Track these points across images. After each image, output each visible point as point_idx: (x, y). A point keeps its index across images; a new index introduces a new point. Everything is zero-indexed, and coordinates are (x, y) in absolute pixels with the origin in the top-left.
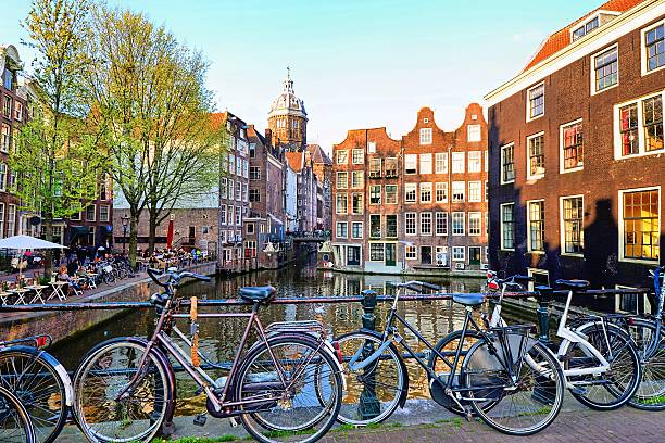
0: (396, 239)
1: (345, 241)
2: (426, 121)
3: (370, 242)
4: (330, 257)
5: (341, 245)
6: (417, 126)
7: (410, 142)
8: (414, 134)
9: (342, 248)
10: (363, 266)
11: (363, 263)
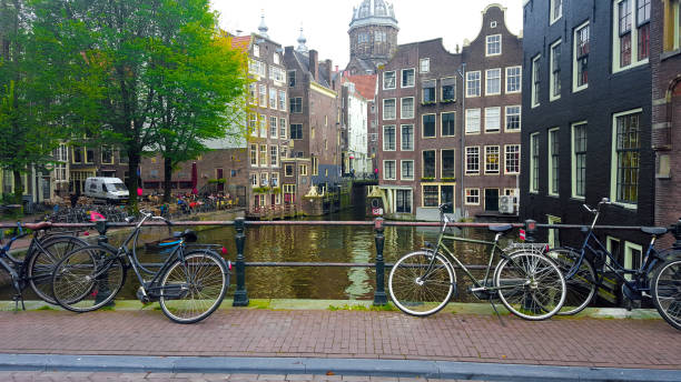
0: (454, 181)
1: (393, 183)
2: (493, 25)
3: (423, 184)
4: (378, 203)
5: (389, 189)
6: (482, 31)
7: (472, 55)
8: (478, 44)
9: (390, 192)
10: (415, 214)
11: (415, 209)
